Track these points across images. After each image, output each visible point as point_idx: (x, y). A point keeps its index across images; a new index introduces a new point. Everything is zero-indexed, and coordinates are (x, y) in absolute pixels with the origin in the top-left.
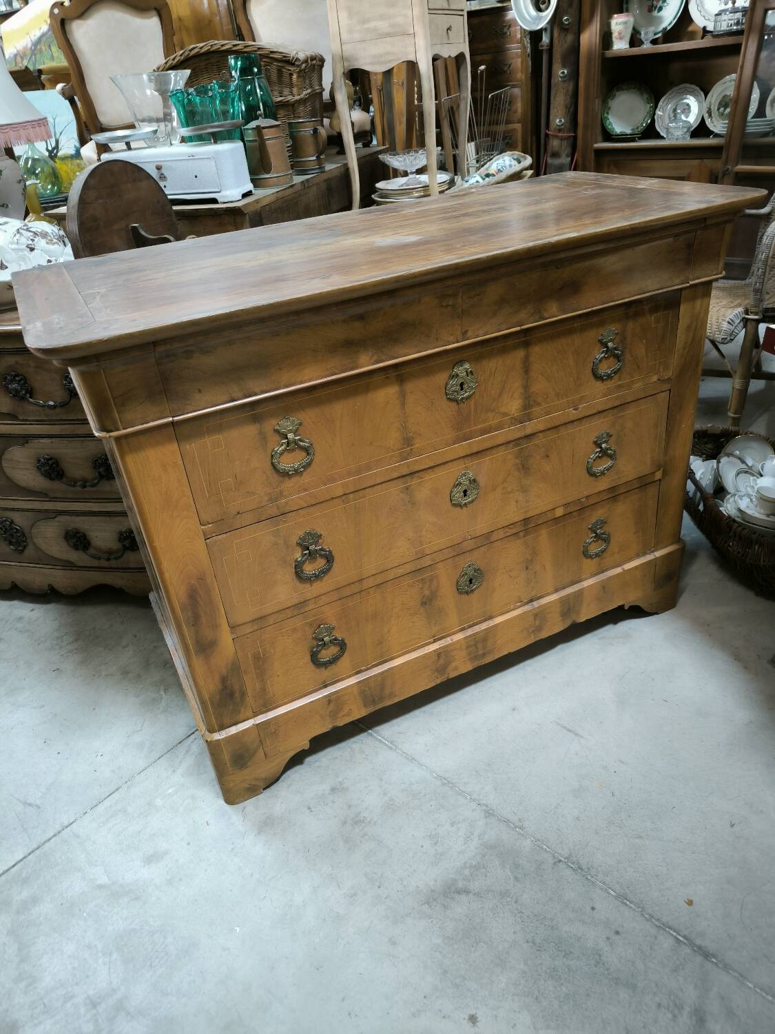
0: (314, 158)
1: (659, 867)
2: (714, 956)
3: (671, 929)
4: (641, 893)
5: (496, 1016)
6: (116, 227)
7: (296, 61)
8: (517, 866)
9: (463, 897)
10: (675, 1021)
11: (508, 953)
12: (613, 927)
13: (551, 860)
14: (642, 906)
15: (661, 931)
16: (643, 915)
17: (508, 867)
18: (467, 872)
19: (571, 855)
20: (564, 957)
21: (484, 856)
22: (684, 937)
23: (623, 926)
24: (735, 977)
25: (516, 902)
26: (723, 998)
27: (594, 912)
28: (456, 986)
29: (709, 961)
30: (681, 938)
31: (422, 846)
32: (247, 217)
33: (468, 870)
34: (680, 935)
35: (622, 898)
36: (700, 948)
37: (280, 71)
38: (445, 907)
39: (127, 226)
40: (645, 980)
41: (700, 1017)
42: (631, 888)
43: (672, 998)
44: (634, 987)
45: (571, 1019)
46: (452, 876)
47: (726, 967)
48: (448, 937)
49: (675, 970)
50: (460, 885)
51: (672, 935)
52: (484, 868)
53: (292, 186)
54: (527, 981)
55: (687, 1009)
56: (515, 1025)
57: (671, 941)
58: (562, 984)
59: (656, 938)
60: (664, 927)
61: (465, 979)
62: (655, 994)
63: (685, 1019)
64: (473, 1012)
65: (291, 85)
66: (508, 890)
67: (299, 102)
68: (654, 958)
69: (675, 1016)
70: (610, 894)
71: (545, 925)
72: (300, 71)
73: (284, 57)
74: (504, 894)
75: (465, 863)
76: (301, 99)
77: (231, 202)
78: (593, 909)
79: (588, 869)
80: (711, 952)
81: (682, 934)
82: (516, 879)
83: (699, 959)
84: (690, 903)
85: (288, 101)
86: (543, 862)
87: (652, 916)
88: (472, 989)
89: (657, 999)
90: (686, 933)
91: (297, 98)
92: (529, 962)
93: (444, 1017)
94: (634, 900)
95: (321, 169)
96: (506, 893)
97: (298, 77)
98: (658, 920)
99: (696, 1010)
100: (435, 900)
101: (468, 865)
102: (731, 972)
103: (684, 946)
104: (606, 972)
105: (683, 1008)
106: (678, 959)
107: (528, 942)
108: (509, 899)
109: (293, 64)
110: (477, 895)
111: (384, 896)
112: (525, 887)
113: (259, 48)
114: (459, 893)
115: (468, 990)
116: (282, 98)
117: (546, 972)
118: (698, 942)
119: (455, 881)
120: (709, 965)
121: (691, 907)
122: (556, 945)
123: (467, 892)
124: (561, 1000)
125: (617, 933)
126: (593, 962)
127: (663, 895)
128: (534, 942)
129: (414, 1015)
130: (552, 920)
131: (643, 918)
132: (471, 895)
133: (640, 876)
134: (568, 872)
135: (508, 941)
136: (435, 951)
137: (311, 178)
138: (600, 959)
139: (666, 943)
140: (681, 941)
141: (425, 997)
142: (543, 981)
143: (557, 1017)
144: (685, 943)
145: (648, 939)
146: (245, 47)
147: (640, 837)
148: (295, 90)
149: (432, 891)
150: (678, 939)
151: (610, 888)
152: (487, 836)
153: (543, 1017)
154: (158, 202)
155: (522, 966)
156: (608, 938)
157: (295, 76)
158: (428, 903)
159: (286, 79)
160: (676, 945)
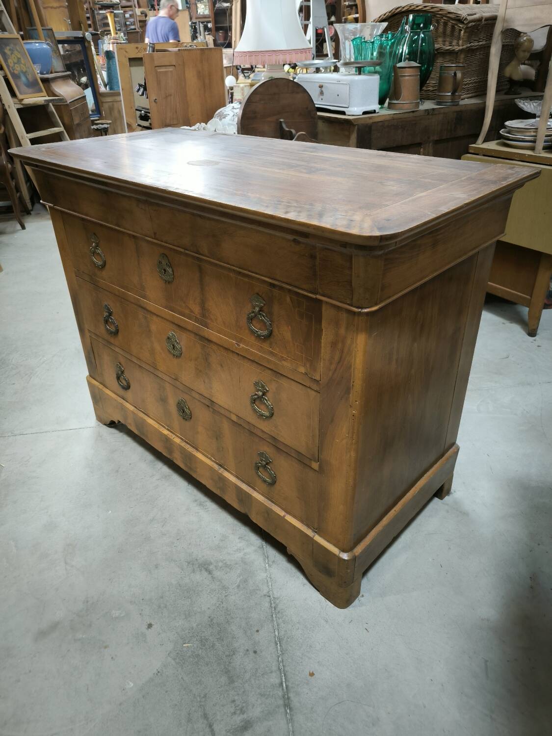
0: (450, 94)
1: (318, 644)
2: (291, 709)
3: (285, 675)
4: (291, 646)
5: (160, 634)
6: (269, 119)
7: (464, 20)
8: (246, 581)
9: (205, 574)
10: (232, 715)
11: (195, 614)
12: (256, 648)
13: (265, 592)
14: (283, 652)
15: (278, 672)
16: (278, 657)
17: (241, 577)
18: (220, 564)
19: (278, 598)
20: (218, 639)
21: (236, 564)
22: (287, 686)
23: (261, 652)
24: (289, 729)
25: (225, 596)
26: (269, 731)
27: (256, 633)
28: (159, 607)
29: (285, 708)
30: (284, 686)
31: (215, 537)
32: (356, 127)
33: (222, 564)
34: (285, 683)
35: (279, 641)
36: (288, 698)
37: (453, 27)
38: (194, 571)
39: (277, 120)
40: (241, 684)
41: (247, 726)
42: (289, 640)
43: (244, 705)
44: (231, 681)
45: (188, 666)
46: (212, 561)
47: (291, 720)
48: (180, 585)
49: (262, 695)
50: (211, 567)
51: (281, 679)
52: (230, 569)
53: (413, 112)
54: (189, 632)
55: (245, 716)
56: (163, 645)
57: (277, 681)
58: (202, 649)
59: (271, 672)
60: (282, 671)
61: (166, 607)
62: (238, 694)
63: (238, 719)
64: (153, 623)
65: (459, 38)
66: (228, 588)
67: (461, 51)
68: (259, 680)
69: (235, 713)
70: (275, 632)
71: (226, 618)
72: (467, 28)
73: (457, 17)
74: (225, 588)
75: (224, 560)
76: (463, 49)
77: (353, 115)
78: (258, 631)
79: (279, 612)
80: (291, 706)
81: (287, 684)
82: (238, 586)
83: (281, 702)
84: (312, 674)
85: (453, 50)
86: (260, 590)
87: (283, 661)
88: (164, 614)
89: (236, 698)
90: (290, 685)
91: (461, 48)
92: (200, 626)
93: (140, 614)
94: (283, 646)
95: (455, 103)
96: (226, 588)
97: (465, 32)
98: (284, 666)
99: (249, 721)
100: (193, 564)
101: (225, 562)
102: (290, 725)
103: (281, 689)
104: (228, 663)
105: (243, 714)
106: (270, 691)
107: (209, 617)
108: (224, 592)
109: (463, 23)
110: (213, 578)
111: (175, 545)
112: (238, 593)
113: (441, 10)
114: (206, 570)
115: (162, 613)
116: (451, 47)
117: (201, 637)
118: (291, 695)
119: (211, 563)
120: (282, 710)
121: (310, 677)
122: (221, 630)
123: (210, 572)
124: (194, 654)
125: (255, 652)
126: (227, 653)
127: (302, 658)
128: (212, 620)
129: (131, 602)
130: (232, 618)
131: (277, 658)
132: (210, 576)
133: (301, 639)
134: (267, 605)
135: (201, 609)
136: (168, 585)
137: (440, 108)
138: (232, 655)
139: (274, 679)
140: (283, 686)
141: (143, 599)
142: (195, 639)
143: (183, 659)
144: (283, 689)
145: (267, 669)
146: (432, 8)
147: (327, 621)
148: (461, 42)
149: (196, 560)
150: (281, 684)
151: (278, 630)
152: (249, 556)
153: (177, 653)
154: (307, 108)
155: (194, 625)
156: (248, 650)
157: (462, 32)
158: (189, 563)
159: (456, 34)
160: (277, 685)
